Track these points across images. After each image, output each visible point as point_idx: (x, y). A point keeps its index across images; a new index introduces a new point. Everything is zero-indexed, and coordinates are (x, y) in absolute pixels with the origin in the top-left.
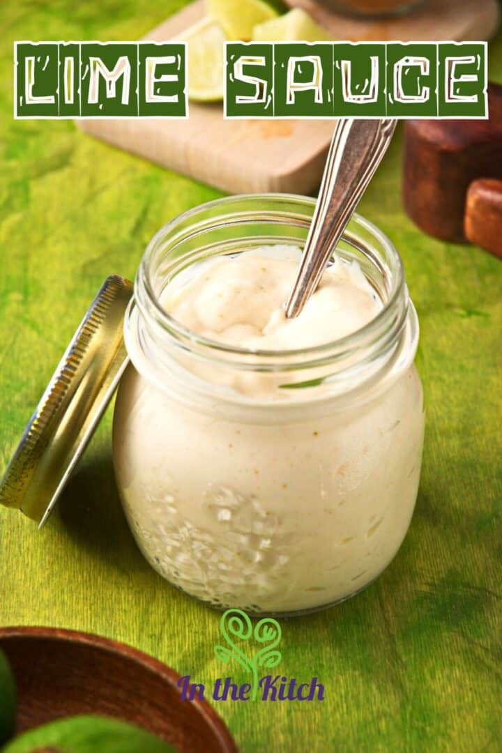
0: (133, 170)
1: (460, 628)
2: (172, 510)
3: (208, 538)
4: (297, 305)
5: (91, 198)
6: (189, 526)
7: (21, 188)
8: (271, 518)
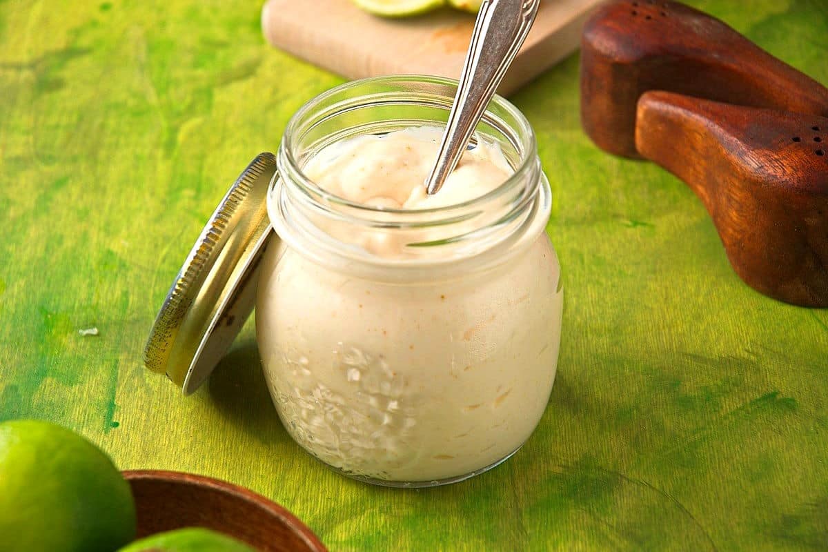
0: (317, 81)
1: (588, 506)
2: (307, 372)
3: (340, 401)
4: (437, 182)
5: (273, 105)
6: (322, 387)
7: (204, 95)
8: (398, 379)
